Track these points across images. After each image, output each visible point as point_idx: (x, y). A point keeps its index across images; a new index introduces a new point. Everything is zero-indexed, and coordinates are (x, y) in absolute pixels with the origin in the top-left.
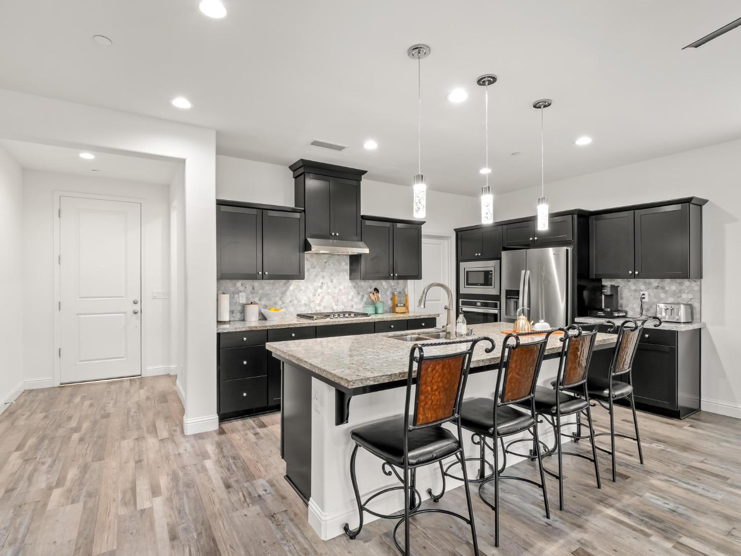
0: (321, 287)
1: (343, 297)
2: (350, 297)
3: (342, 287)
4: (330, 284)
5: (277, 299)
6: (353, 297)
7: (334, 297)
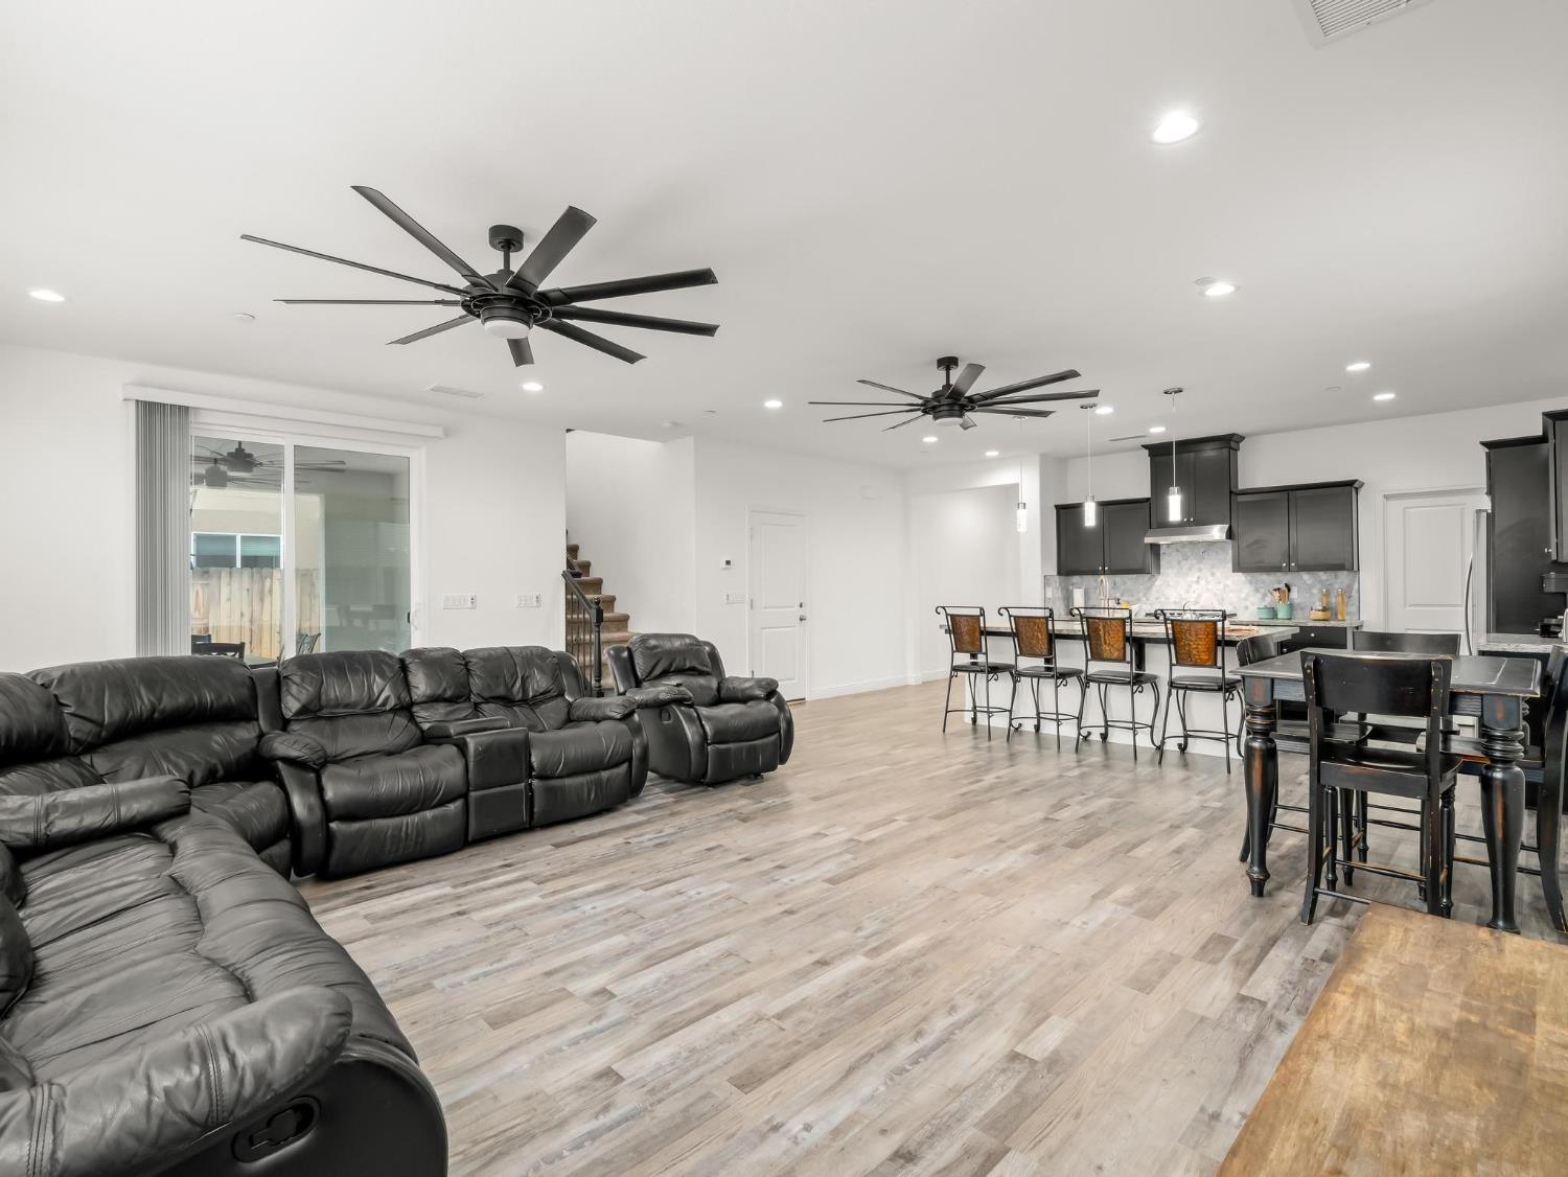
0: (1198, 582)
1: (1231, 595)
2: (1243, 595)
3: (1229, 583)
4: (1210, 578)
5: (1141, 595)
6: (1248, 594)
7: (1216, 595)
